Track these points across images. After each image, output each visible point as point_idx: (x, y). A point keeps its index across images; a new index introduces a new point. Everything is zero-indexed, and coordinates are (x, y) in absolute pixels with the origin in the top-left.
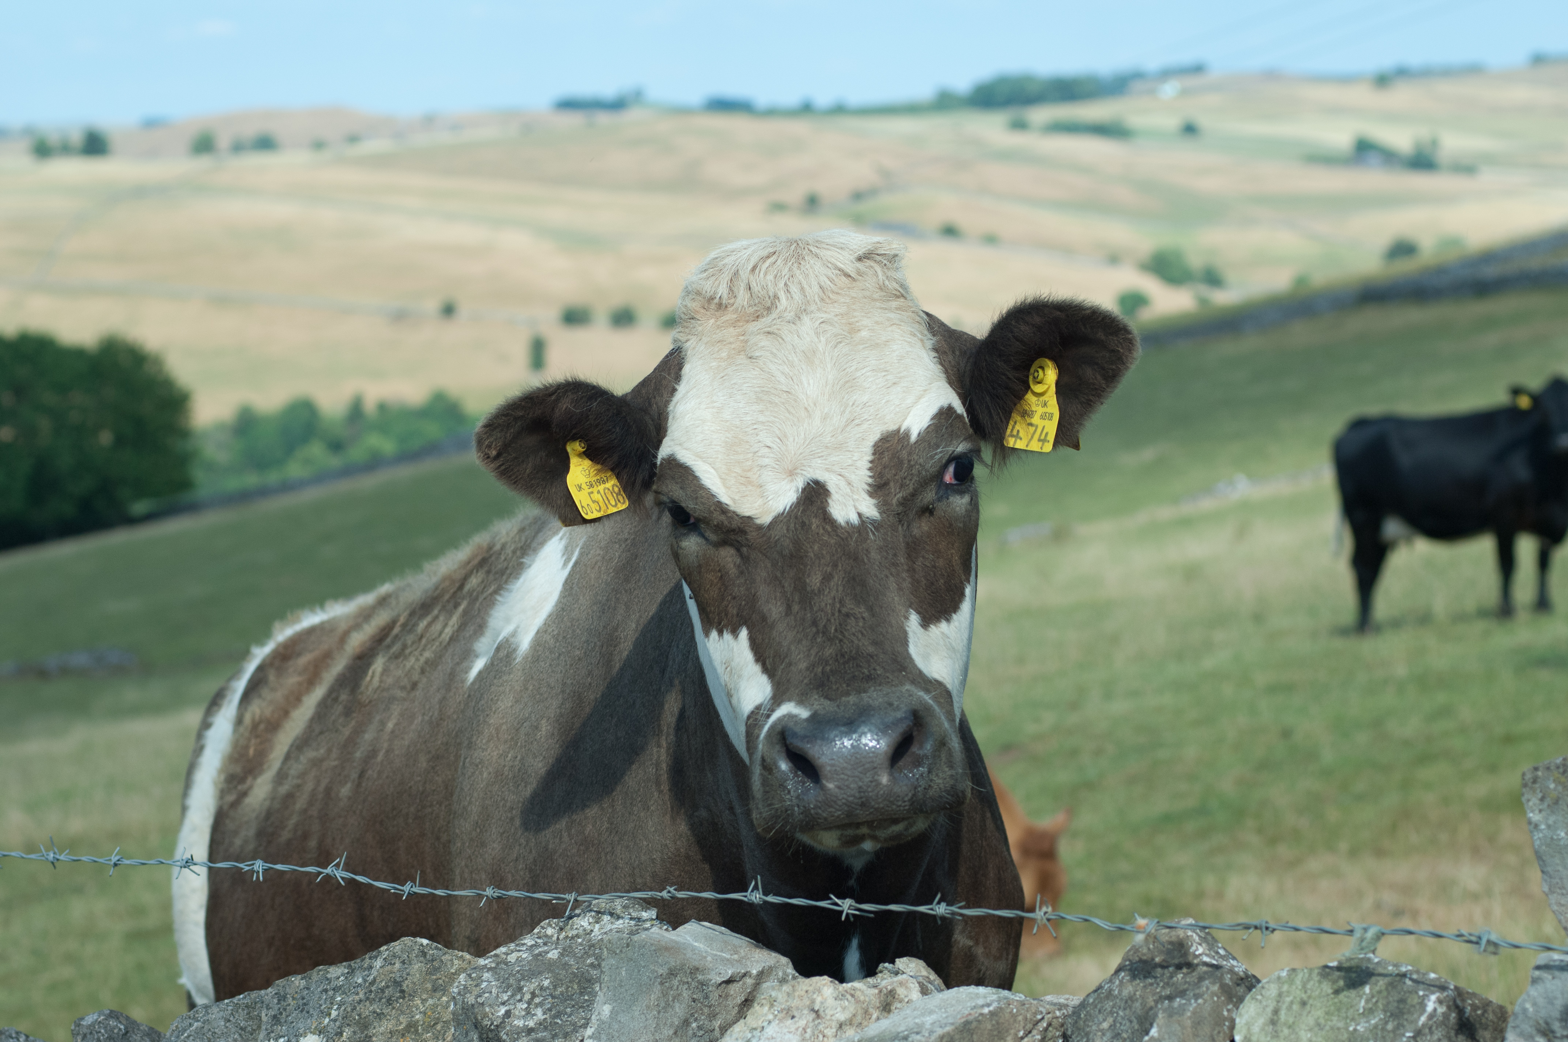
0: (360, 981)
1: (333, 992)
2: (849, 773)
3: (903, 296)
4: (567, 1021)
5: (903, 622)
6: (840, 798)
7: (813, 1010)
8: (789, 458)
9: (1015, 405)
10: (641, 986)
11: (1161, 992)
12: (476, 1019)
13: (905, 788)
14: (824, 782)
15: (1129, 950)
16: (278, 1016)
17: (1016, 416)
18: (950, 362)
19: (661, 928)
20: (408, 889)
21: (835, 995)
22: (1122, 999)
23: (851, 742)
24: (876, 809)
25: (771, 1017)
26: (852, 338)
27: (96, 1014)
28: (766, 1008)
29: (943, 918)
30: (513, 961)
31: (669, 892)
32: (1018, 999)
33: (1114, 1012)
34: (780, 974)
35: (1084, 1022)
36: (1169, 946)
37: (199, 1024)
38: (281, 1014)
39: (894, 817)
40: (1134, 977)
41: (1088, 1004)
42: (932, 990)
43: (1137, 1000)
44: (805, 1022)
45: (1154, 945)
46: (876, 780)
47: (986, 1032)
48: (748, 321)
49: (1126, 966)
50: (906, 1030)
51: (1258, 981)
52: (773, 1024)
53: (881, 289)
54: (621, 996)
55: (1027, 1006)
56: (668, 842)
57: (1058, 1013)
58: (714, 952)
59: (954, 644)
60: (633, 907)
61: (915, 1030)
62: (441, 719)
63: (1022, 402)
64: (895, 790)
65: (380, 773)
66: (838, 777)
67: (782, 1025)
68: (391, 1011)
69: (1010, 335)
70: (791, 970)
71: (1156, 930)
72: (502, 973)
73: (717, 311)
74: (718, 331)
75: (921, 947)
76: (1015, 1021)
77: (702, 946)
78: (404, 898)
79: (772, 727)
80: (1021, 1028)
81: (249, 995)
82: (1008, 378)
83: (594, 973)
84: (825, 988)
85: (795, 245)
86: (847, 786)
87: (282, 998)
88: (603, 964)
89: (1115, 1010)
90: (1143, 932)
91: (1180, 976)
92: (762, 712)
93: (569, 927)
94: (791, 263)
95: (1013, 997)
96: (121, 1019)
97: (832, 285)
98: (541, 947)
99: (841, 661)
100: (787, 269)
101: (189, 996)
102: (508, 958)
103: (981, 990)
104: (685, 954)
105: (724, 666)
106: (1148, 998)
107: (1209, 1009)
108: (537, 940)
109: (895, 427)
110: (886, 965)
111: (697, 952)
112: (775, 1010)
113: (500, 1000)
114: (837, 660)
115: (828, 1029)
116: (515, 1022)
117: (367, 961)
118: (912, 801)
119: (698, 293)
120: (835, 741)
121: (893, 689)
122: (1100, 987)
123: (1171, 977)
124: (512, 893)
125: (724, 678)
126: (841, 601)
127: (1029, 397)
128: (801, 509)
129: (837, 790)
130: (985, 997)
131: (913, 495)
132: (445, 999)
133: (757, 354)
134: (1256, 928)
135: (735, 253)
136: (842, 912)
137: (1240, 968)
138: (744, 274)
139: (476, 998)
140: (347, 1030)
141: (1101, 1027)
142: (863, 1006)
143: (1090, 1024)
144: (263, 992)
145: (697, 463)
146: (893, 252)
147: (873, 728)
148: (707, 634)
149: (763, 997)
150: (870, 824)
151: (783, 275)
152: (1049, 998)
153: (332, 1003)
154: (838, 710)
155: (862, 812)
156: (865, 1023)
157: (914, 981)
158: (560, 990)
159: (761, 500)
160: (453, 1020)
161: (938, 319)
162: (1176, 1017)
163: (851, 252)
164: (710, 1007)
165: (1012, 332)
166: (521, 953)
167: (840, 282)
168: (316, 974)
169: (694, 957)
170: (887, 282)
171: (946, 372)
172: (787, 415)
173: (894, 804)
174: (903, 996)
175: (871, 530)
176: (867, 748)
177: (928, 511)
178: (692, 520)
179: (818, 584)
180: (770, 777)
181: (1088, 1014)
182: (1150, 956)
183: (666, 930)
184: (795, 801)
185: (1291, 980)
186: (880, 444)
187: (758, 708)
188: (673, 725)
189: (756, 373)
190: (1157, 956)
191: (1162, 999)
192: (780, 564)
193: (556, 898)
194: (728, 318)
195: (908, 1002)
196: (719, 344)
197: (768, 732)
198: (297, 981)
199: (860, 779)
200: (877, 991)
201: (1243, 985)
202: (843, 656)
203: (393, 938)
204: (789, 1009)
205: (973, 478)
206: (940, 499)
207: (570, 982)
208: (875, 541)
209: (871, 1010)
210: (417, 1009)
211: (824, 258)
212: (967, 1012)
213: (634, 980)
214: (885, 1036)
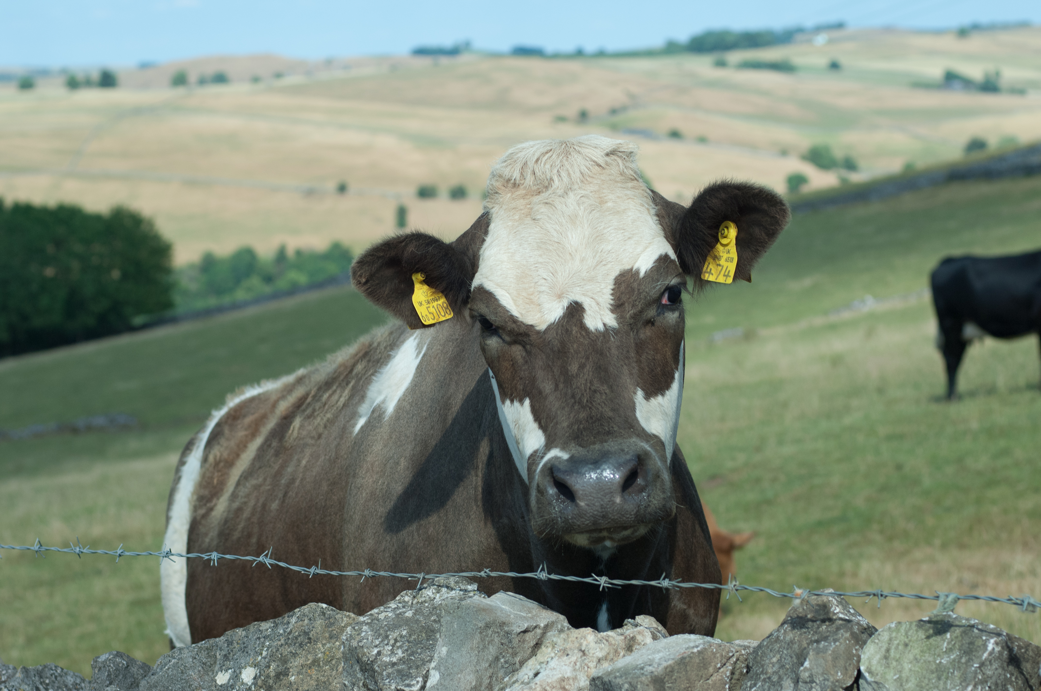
0: (281, 631)
1: (263, 639)
2: (595, 495)
3: (636, 179)
4: (418, 658)
5: (632, 396)
6: (589, 512)
7: (581, 650)
8: (558, 287)
9: (709, 251)
10: (467, 634)
11: (811, 637)
12: (358, 657)
13: (632, 506)
14: (578, 501)
15: (791, 610)
16: (228, 655)
17: (709, 259)
18: (666, 223)
19: (480, 596)
20: (313, 571)
21: (595, 640)
22: (785, 643)
23: (596, 475)
24: (612, 520)
25: (553, 655)
26: (601, 207)
27: (108, 654)
28: (550, 649)
29: (667, 589)
30: (382, 618)
31: (486, 572)
32: (717, 642)
33: (781, 651)
34: (559, 626)
35: (761, 658)
36: (817, 608)
37: (176, 660)
38: (229, 653)
39: (624, 525)
40: (793, 628)
41: (763, 646)
42: (660, 637)
43: (795, 643)
44: (576, 658)
45: (807, 607)
46: (612, 501)
47: (696, 664)
48: (533, 195)
49: (788, 620)
50: (643, 663)
51: (876, 630)
52: (554, 660)
53: (621, 174)
54: (454, 641)
55: (723, 647)
56: (483, 539)
57: (743, 652)
58: (516, 612)
59: (666, 410)
60: (462, 582)
61: (649, 663)
62: (337, 458)
63: (714, 250)
64: (625, 507)
65: (297, 494)
66: (587, 498)
67: (560, 660)
68: (302, 652)
69: (705, 206)
70: (566, 624)
71: (808, 597)
72: (375, 626)
73: (513, 188)
74: (513, 201)
75: (651, 610)
76: (715, 657)
77: (507, 608)
78: (310, 577)
79: (545, 465)
80: (719, 661)
81: (208, 641)
82: (705, 234)
83: (436, 626)
84: (589, 636)
85: (565, 145)
86: (593, 504)
87: (230, 643)
88: (442, 620)
89: (781, 649)
90: (800, 598)
91: (824, 627)
92: (538, 454)
93: (419, 595)
94: (562, 157)
95: (713, 641)
96: (124, 657)
97: (589, 172)
98: (401, 609)
99: (590, 422)
100: (559, 161)
101: (171, 642)
102: (379, 616)
103: (692, 636)
104: (496, 614)
105: (514, 424)
106: (803, 642)
107: (843, 649)
108: (398, 604)
109: (629, 267)
110: (630, 620)
111: (504, 612)
112: (555, 650)
113: (374, 644)
114: (587, 421)
115: (591, 663)
116: (384, 659)
117: (286, 619)
118: (636, 515)
119: (500, 176)
120: (585, 474)
121: (625, 440)
122: (771, 635)
123: (818, 628)
124: (382, 573)
125: (515, 431)
126: (591, 382)
127: (718, 246)
128: (566, 320)
129: (586, 507)
130: (695, 641)
131: (641, 312)
132: (337, 643)
133: (538, 217)
134: (874, 595)
135: (525, 150)
136: (600, 585)
137: (864, 621)
138: (531, 164)
139: (358, 643)
140: (273, 664)
141: (772, 661)
142: (614, 648)
143: (764, 659)
144: (217, 639)
145: (497, 290)
146: (630, 150)
147: (611, 466)
148: (503, 402)
149: (547, 642)
150: (608, 530)
151: (556, 165)
152: (737, 642)
153: (263, 647)
154: (587, 454)
155: (603, 522)
156: (615, 659)
157: (648, 631)
158: (413, 637)
159: (539, 314)
160: (343, 657)
161: (660, 195)
162: (821, 654)
163: (602, 150)
164: (513, 648)
165: (707, 204)
166: (388, 613)
167: (594, 170)
168: (253, 627)
169: (502, 615)
170: (625, 170)
171: (664, 230)
172: (558, 258)
173: (624, 517)
174: (640, 641)
175: (612, 335)
176: (607, 479)
177: (650, 322)
178: (494, 327)
179: (576, 370)
180: (542, 498)
181: (763, 652)
182: (804, 614)
183: (484, 597)
184: (558, 514)
185: (897, 630)
186: (619, 278)
187: (536, 452)
188: (485, 462)
189: (537, 230)
190: (809, 614)
191: (812, 642)
192: (551, 356)
193: (411, 577)
194: (520, 193)
195: (644, 645)
196: (513, 210)
197: (542, 468)
198: (240, 632)
199: (602, 500)
200: (623, 638)
201: (866, 633)
202: (591, 418)
203: (305, 603)
204: (565, 650)
205: (681, 301)
206: (659, 315)
207: (420, 632)
208: (615, 342)
209: (619, 650)
210: (319, 650)
211: (584, 154)
212: (682, 651)
213: (463, 630)
214: (628, 667)
